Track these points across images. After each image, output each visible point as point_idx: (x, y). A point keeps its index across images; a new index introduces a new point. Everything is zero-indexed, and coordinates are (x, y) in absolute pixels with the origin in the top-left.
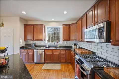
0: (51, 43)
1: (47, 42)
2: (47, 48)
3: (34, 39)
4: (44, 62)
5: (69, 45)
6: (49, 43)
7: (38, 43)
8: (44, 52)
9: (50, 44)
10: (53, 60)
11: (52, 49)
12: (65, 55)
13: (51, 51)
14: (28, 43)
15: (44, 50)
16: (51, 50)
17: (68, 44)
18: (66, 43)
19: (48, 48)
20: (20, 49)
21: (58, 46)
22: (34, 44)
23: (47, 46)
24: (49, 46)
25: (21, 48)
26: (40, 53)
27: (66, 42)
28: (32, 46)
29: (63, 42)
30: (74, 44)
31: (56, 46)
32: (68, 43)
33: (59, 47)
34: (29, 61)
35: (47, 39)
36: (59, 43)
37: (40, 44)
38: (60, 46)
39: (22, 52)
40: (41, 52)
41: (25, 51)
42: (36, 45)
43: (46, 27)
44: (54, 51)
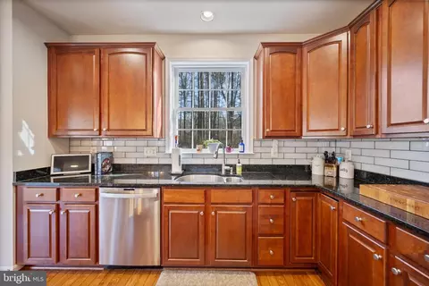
0: (193, 151)
1: (172, 145)
2: (174, 181)
3: (100, 130)
4: (156, 263)
5: (292, 163)
6: (183, 151)
7: (128, 152)
8: (157, 204)
9: (190, 155)
10: (211, 252)
11: (206, 188)
12: (281, 222)
13: (198, 197)
14: (73, 149)
15: (156, 191)
16: (202, 191)
17: (287, 156)
18: (273, 151)
19: (178, 175)
20: (16, 186)
21: (234, 167)
22: (105, 156)
23: (177, 169)
24: (187, 169)
25: (23, 177)
26: (135, 210)
27: (275, 143)
28: (93, 165)
29: (258, 144)
30: (326, 153)
31: (224, 168)
32: (284, 150)
33: (239, 171)
34: (70, 254)
35: (174, 130)
36: (235, 151)
37: (137, 155)
38: (245, 168)
39: (29, 203)
40: (143, 200)
41: (46, 199)
42: (117, 161)
43: (170, 65)
44: (215, 196)
